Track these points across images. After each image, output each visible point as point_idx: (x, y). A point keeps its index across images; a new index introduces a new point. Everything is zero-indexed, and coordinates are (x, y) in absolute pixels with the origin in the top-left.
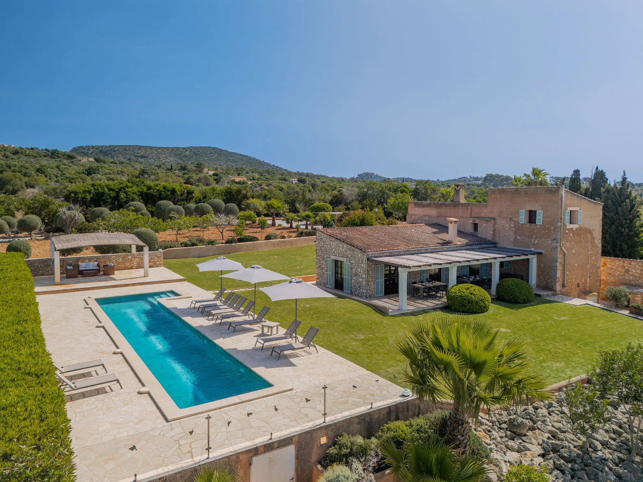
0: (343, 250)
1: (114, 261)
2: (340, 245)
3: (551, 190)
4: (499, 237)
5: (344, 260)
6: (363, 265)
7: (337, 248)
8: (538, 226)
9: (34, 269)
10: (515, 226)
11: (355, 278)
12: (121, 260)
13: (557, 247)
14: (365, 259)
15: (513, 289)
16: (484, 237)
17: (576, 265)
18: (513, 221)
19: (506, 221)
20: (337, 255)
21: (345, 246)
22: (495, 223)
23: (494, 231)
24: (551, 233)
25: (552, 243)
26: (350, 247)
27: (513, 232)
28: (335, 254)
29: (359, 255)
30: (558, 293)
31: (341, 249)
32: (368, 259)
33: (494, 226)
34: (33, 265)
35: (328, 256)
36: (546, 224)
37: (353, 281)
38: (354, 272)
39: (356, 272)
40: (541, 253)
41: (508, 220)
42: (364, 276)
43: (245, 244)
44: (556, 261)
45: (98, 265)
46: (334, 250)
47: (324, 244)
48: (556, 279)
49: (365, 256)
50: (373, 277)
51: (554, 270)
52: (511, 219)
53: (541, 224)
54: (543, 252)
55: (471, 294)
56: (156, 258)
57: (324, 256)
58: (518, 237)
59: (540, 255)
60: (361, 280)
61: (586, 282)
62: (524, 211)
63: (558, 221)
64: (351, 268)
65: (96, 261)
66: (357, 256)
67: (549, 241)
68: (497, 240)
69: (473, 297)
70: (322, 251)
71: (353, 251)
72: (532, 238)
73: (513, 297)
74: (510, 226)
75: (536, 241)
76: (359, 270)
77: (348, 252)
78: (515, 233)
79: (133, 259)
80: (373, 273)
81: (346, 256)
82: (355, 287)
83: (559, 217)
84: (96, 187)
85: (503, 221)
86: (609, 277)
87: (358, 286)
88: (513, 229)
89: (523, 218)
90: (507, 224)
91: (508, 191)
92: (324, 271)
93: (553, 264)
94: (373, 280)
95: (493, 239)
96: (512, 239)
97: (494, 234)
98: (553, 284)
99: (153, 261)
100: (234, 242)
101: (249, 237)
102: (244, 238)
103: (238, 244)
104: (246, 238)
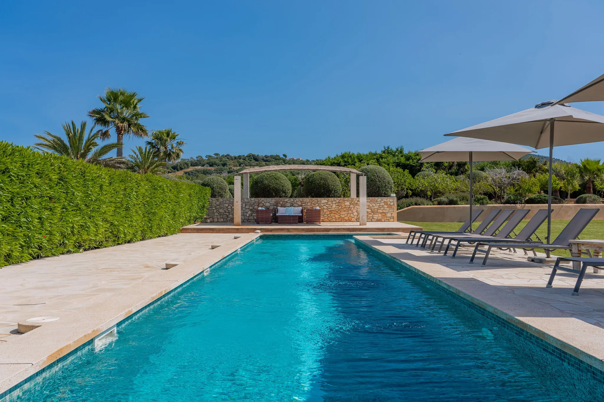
1: (324, 207)
9: (223, 211)
12: (334, 206)
34: (222, 206)
45: (302, 211)
56: (386, 206)
65: (301, 206)
79: (351, 206)
84: (346, 159)
99: (381, 211)
100: (518, 201)
101: (545, 197)
102: (537, 199)
103: (527, 205)
104: (540, 198)
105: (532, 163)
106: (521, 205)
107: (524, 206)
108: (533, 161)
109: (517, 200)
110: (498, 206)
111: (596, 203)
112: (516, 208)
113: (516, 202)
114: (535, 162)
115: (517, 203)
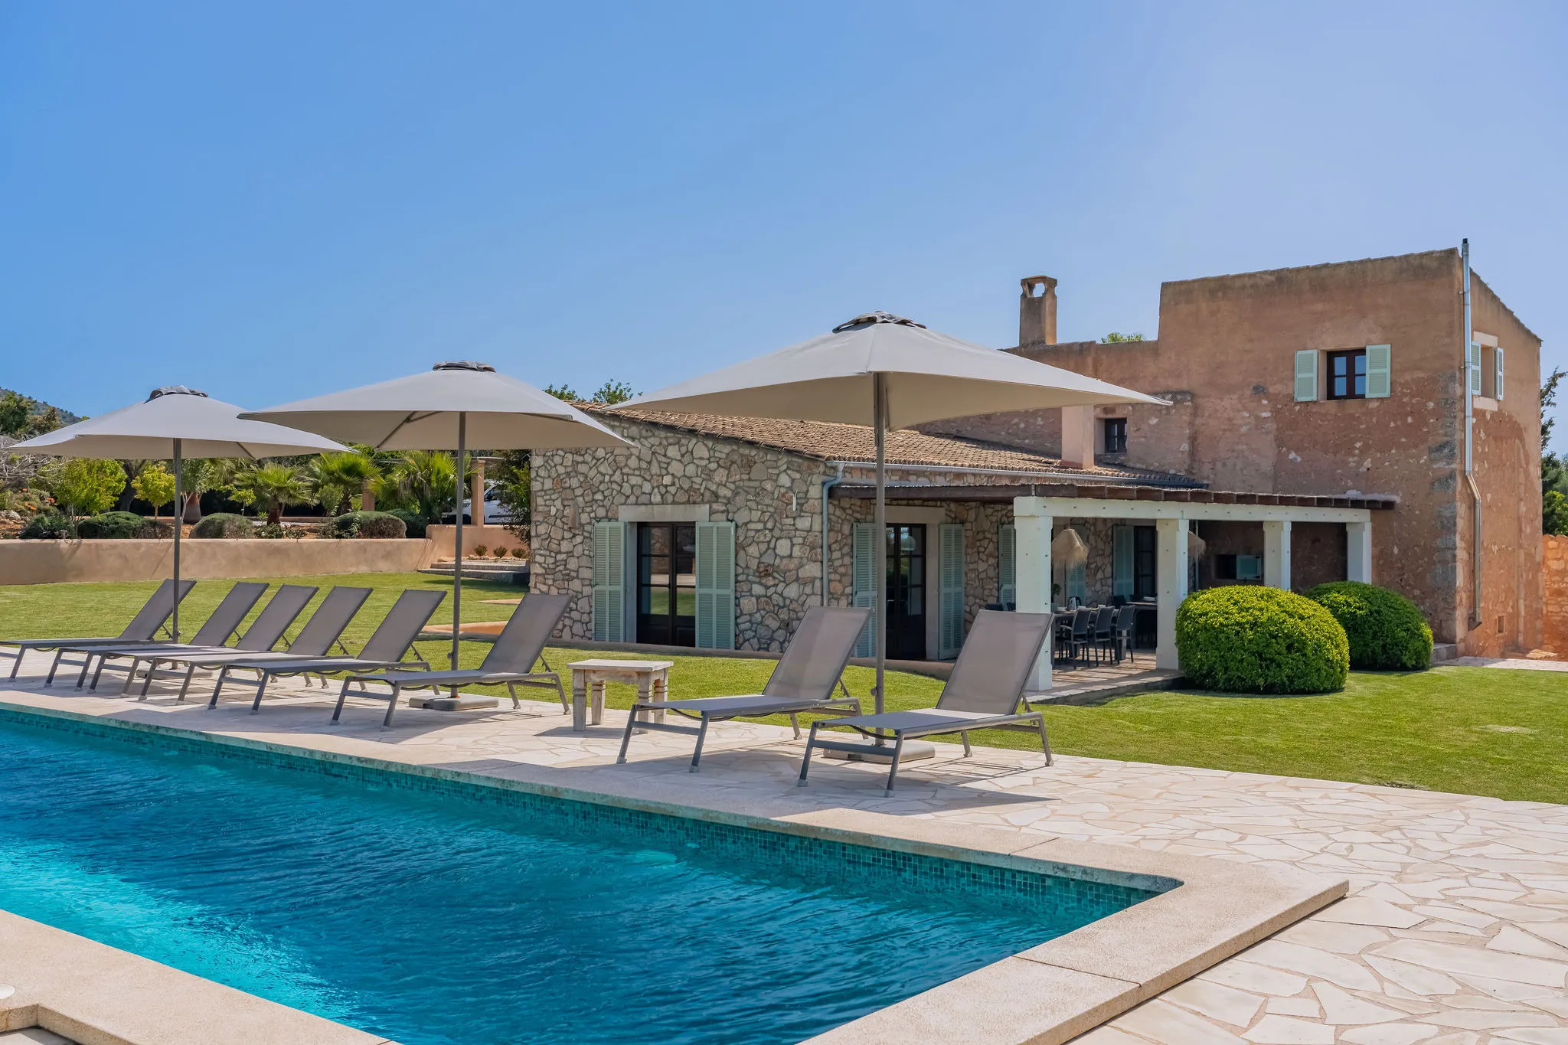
0: (691, 470)
2: (673, 452)
3: (1422, 267)
4: (1213, 462)
5: (699, 514)
6: (803, 523)
7: (655, 469)
8: (1374, 405)
10: (1277, 413)
11: (757, 589)
13: (1452, 476)
14: (815, 492)
15: (1378, 612)
16: (1155, 465)
17: (1495, 548)
18: (1267, 395)
19: (1240, 399)
20: (657, 498)
21: (701, 450)
22: (1196, 411)
23: (1193, 439)
24: (1426, 424)
25: (1432, 461)
26: (727, 449)
27: (1271, 437)
28: (644, 499)
29: (784, 480)
30: (1461, 647)
31: (676, 468)
32: (833, 492)
33: (1191, 424)
35: (601, 512)
36: (1405, 395)
37: (748, 604)
38: (754, 564)
39: (768, 559)
40: (1388, 505)
41: (1248, 392)
42: (812, 570)
43: (114, 547)
44: (1449, 527)
46: (634, 480)
47: (576, 463)
48: (1453, 596)
49: (817, 479)
50: (846, 580)
51: (1444, 562)
52: (1259, 390)
53: (1387, 394)
54: (1396, 499)
55: (1291, 615)
57: (577, 515)
58: (1292, 455)
59: (1383, 514)
60: (792, 591)
61: (1516, 614)
62: (1315, 352)
63: (1452, 378)
64: (740, 547)
66: (769, 486)
67: (1421, 457)
68: (1205, 473)
69: (1301, 624)
70: (569, 494)
71: (749, 465)
72: (1350, 452)
73: (1384, 646)
74: (1257, 418)
75: (1368, 463)
76: (783, 547)
77: (720, 476)
78: (1280, 442)
80: (847, 560)
81: (707, 495)
82: (762, 631)
83: (1456, 364)
85: (1226, 403)
86: (1558, 603)
87: (774, 624)
88: (1272, 426)
89: (1308, 381)
90: (1245, 409)
91: (1244, 287)
92: (576, 585)
93: (1439, 541)
94: (848, 590)
95: (1189, 471)
96: (1267, 465)
97: (1193, 453)
98: (1442, 616)
100: (64, 532)
101: (128, 519)
102: (107, 525)
103: (85, 541)
104: (117, 523)
105: (14, 413)
106: (70, 541)
107: (79, 545)
108: (18, 406)
109: (60, 527)
110: (10, 544)
111: (243, 537)
112: (56, 549)
113: (57, 533)
114: (23, 409)
115: (60, 537)
